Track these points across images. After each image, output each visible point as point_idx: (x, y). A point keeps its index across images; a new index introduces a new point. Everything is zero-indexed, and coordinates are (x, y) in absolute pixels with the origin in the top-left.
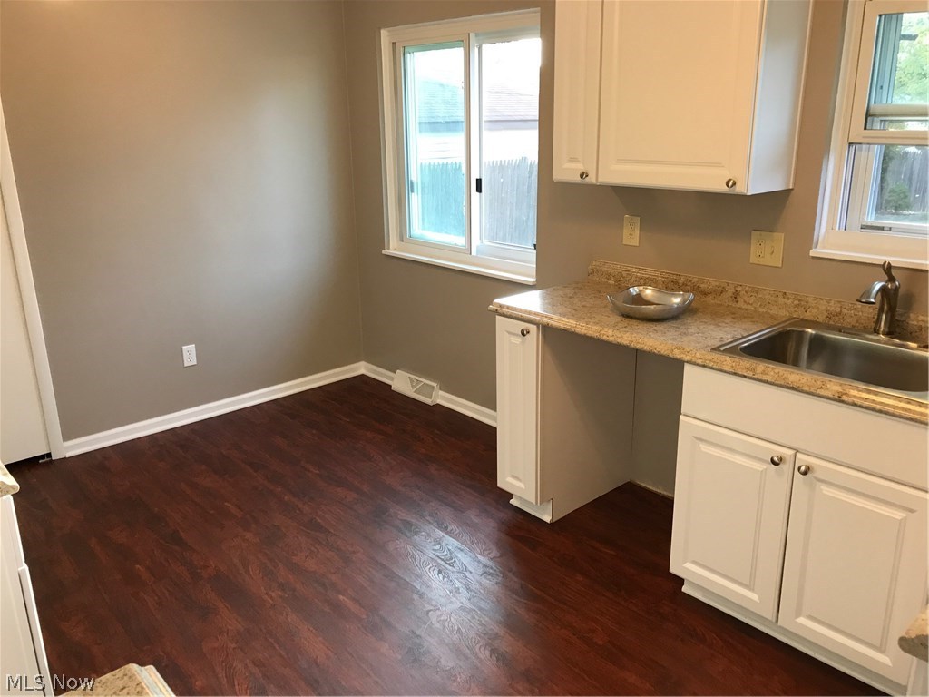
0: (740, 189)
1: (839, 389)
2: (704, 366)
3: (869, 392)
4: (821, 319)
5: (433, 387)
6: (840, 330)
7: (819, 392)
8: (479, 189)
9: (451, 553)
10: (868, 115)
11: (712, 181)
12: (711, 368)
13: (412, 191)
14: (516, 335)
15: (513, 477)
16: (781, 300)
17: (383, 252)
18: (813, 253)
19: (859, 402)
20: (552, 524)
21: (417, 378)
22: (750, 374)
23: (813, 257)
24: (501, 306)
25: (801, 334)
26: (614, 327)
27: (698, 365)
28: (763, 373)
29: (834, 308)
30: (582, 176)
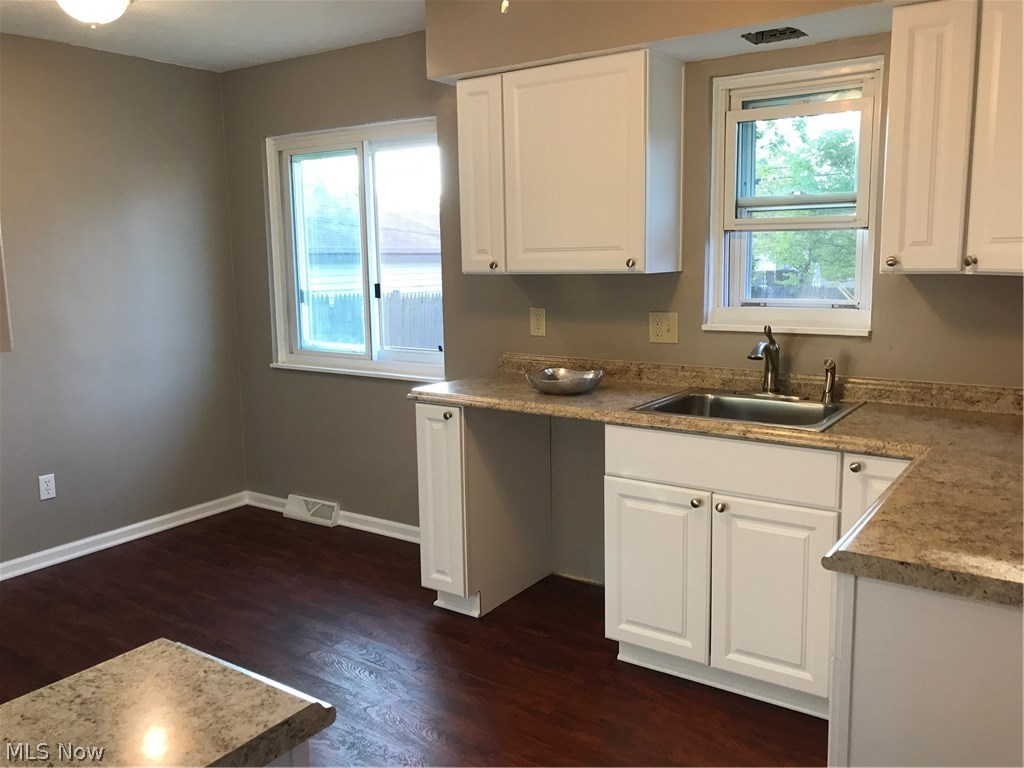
0: (639, 268)
1: (743, 428)
2: (623, 425)
3: (768, 428)
4: (718, 386)
5: (333, 507)
6: (735, 393)
7: (726, 433)
8: (378, 295)
9: (380, 656)
10: (737, 206)
11: (614, 264)
12: (630, 426)
13: (302, 301)
14: (439, 421)
15: (439, 572)
16: (681, 374)
17: (271, 365)
18: (704, 327)
19: (760, 437)
20: (481, 618)
21: (313, 500)
22: (666, 426)
23: (705, 331)
24: (420, 393)
25: (704, 399)
26: (536, 401)
27: (617, 424)
28: (676, 423)
29: (728, 376)
30: (491, 266)
